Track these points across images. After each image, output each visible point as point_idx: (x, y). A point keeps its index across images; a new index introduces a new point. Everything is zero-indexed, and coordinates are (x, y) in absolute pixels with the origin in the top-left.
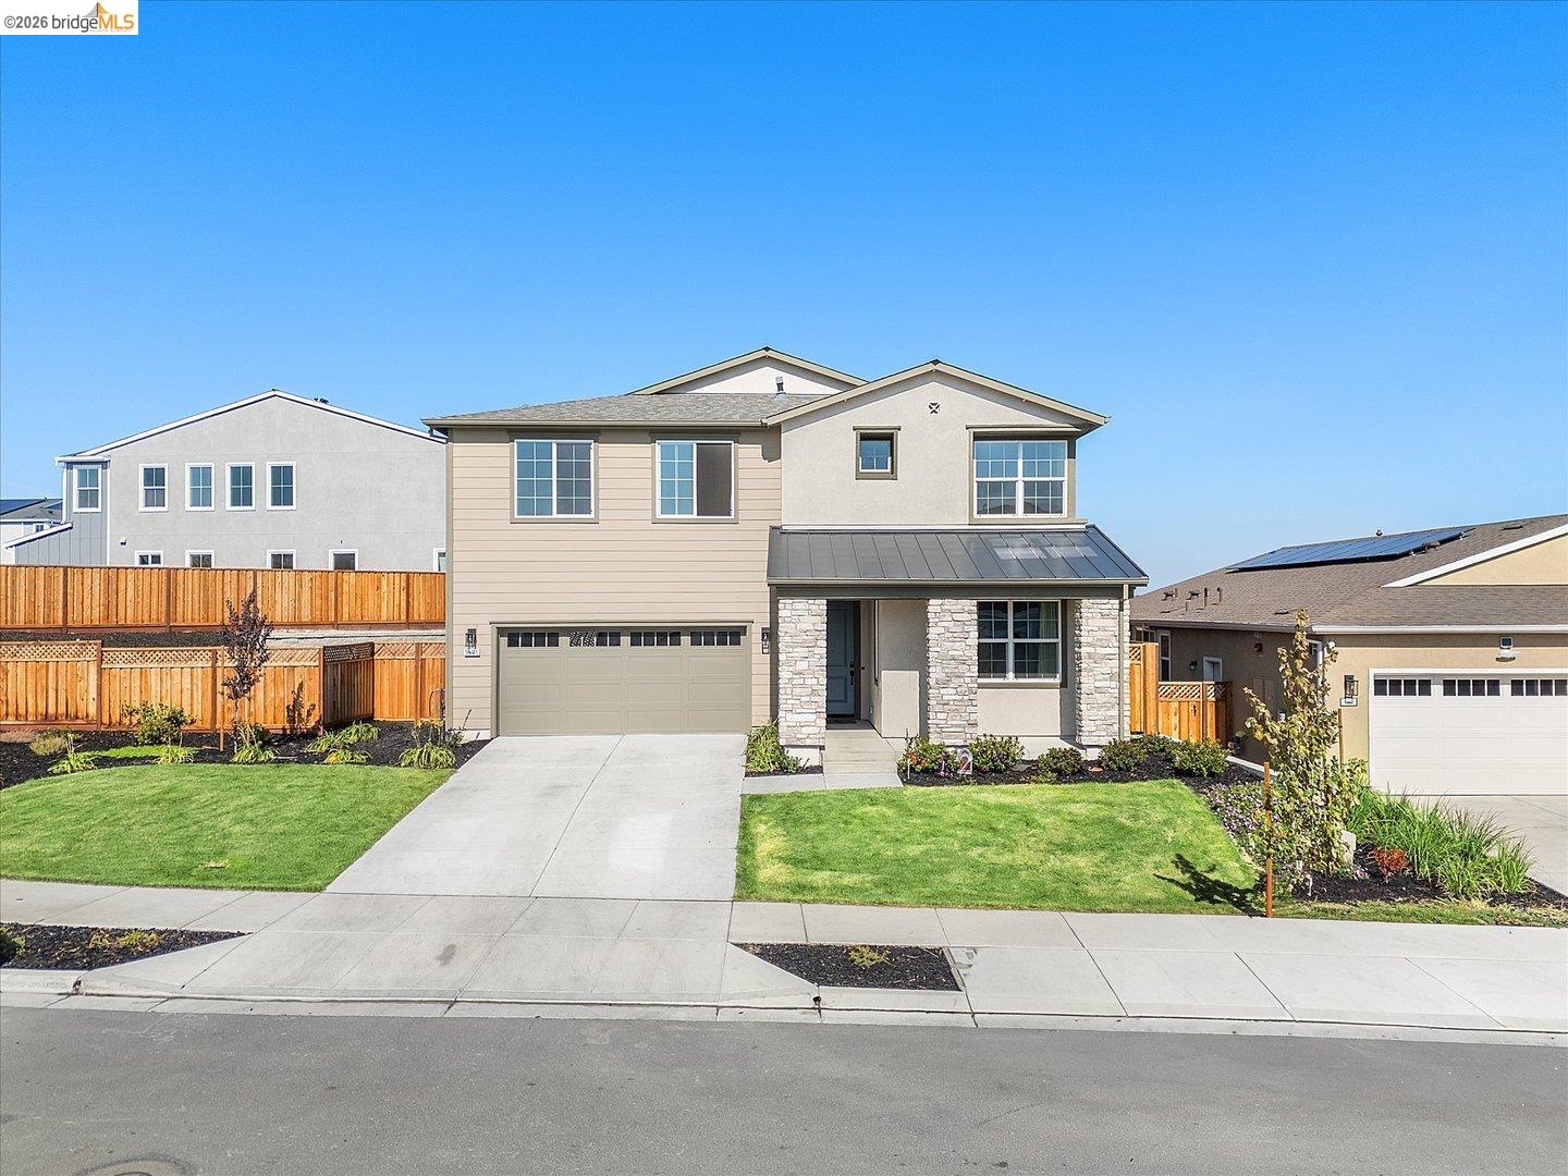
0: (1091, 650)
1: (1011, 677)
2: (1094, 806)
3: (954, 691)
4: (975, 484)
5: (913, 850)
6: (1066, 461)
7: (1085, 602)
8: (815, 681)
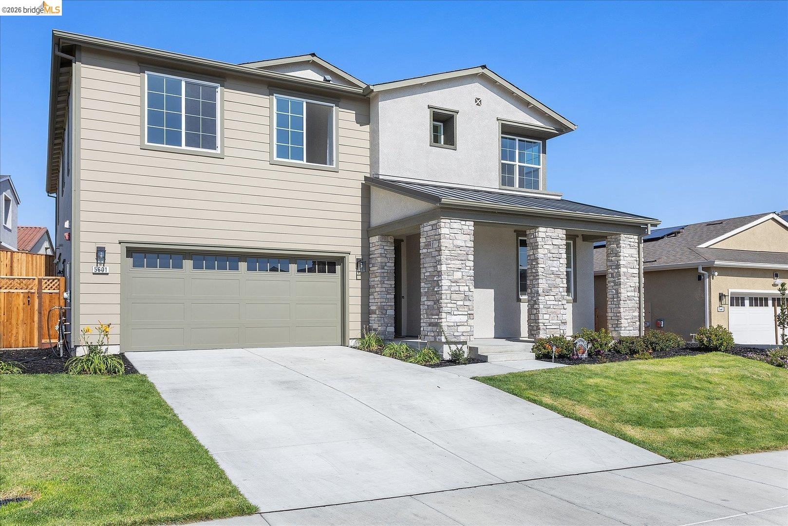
0: (625, 270)
3: (553, 298)
6: (541, 155)
8: (466, 288)
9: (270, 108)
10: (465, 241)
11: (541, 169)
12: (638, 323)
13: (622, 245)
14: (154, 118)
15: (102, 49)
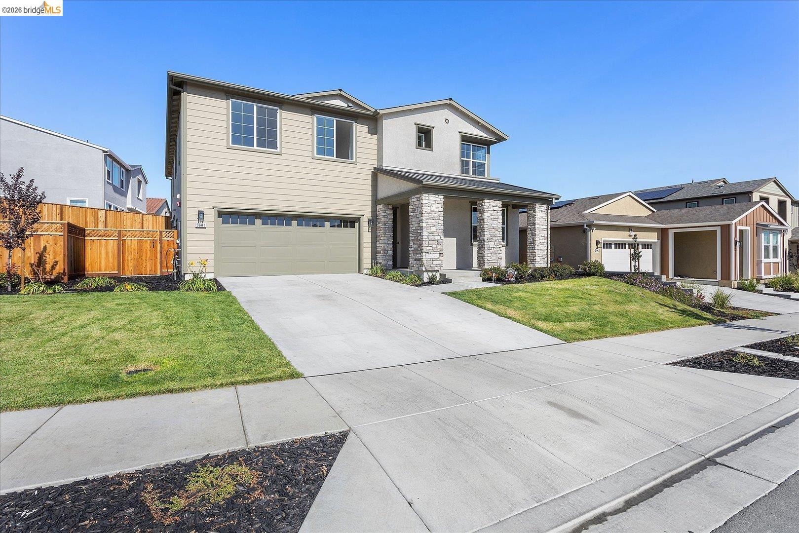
0: (539, 226)
6: (487, 155)
7: (538, 206)
8: (439, 237)
9: (313, 123)
10: (438, 208)
11: (487, 164)
12: (546, 259)
13: (537, 211)
14: (236, 129)
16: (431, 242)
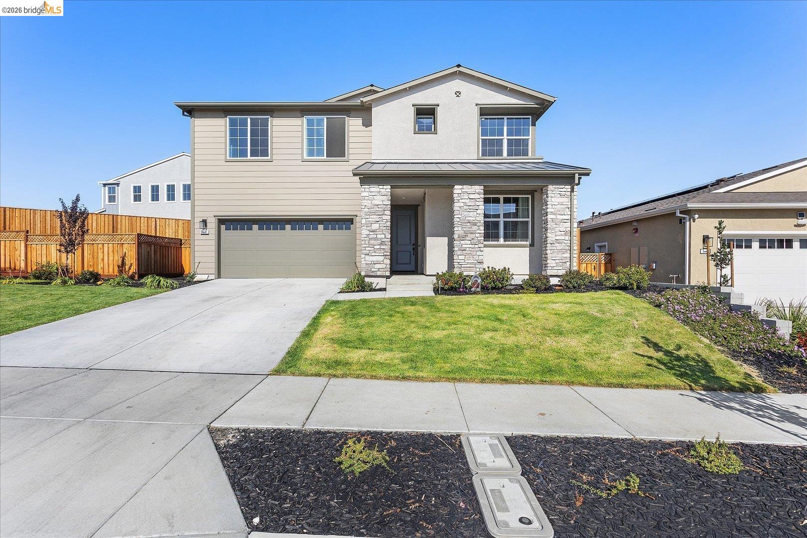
0: (554, 217)
1: (502, 241)
2: (569, 305)
3: (469, 242)
4: (481, 140)
5: (437, 334)
6: (531, 127)
7: (551, 187)
8: (383, 236)
9: (302, 126)
10: (383, 201)
11: (530, 139)
15: (211, 108)
16: (372, 242)
